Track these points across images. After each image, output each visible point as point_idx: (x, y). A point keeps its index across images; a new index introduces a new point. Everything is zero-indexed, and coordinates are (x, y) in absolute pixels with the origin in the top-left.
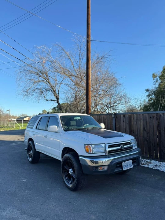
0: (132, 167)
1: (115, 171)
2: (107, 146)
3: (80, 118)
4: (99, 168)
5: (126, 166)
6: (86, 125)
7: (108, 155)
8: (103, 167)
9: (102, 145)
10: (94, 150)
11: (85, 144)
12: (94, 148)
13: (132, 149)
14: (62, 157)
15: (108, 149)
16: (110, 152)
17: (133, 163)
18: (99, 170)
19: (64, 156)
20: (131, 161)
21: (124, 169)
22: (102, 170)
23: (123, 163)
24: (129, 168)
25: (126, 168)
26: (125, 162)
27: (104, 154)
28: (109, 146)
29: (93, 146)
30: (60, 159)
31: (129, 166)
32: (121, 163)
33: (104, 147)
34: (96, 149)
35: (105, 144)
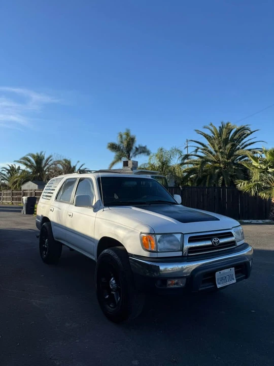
0: (234, 281)
1: (200, 289)
2: (186, 238)
4: (169, 282)
5: (223, 279)
6: (145, 196)
7: (188, 256)
8: (176, 281)
9: (176, 235)
10: (158, 244)
11: (141, 233)
12: (159, 242)
13: (234, 245)
14: (98, 256)
15: (187, 245)
16: (191, 250)
17: (236, 273)
18: (168, 287)
19: (101, 254)
20: (233, 269)
21: (219, 286)
22: (176, 286)
23: (217, 273)
24: (228, 283)
25: (223, 283)
26: (222, 272)
27: (180, 254)
28: (190, 238)
29: (158, 237)
30: (94, 258)
31: (227, 280)
32: (213, 274)
33: (180, 240)
34: (164, 243)
35: (183, 234)
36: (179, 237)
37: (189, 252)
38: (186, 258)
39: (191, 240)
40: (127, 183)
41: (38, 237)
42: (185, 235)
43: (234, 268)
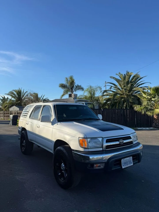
0: (132, 164)
1: (113, 169)
2: (105, 140)
3: (75, 108)
4: (95, 166)
5: (126, 163)
6: (82, 116)
7: (106, 150)
8: (99, 165)
10: (89, 144)
11: (79, 138)
12: (89, 142)
13: (132, 144)
14: (54, 150)
15: (105, 144)
16: (108, 147)
17: (133, 159)
18: (94, 168)
19: (56, 150)
21: (123, 167)
22: (99, 168)
23: (122, 160)
24: (129, 166)
25: (126, 165)
26: (125, 159)
27: (101, 149)
28: (107, 140)
29: (89, 140)
30: (52, 152)
31: (128, 164)
32: (120, 160)
33: (101, 141)
34: (92, 143)
35: (103, 138)
36: (100, 139)
37: (106, 148)
38: (105, 152)
39: (108, 141)
40: (71, 108)
41: (19, 139)
42: (104, 139)
43: (132, 157)
